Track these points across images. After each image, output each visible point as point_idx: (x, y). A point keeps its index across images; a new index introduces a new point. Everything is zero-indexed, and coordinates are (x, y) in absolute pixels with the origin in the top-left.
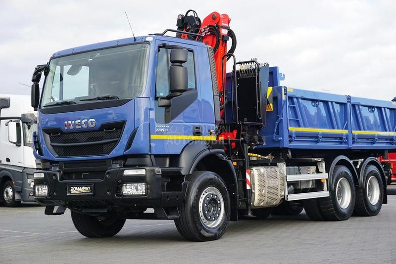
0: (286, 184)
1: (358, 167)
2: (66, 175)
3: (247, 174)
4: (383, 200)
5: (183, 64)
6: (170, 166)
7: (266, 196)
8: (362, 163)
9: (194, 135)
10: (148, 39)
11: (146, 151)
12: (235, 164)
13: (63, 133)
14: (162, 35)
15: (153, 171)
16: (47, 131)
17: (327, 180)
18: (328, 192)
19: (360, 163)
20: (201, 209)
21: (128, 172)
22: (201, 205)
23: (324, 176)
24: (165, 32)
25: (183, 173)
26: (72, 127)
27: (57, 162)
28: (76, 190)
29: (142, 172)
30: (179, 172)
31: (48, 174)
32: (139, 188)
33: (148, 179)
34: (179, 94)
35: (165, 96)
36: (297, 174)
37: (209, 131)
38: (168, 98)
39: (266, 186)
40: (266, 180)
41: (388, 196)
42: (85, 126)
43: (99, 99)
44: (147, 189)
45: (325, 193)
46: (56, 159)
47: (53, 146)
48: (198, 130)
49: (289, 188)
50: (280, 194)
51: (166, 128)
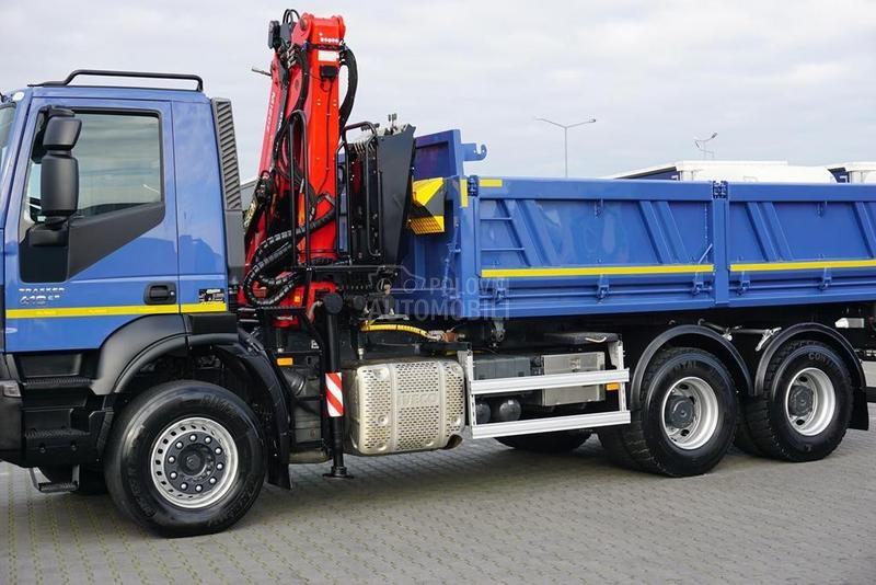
0: (472, 400)
1: (759, 346)
3: (330, 383)
6: (79, 375)
7: (396, 430)
8: (771, 339)
9: (148, 304)
10: (15, 98)
12: (285, 362)
14: (65, 84)
15: (3, 389)
17: (627, 385)
18: (629, 413)
19: (765, 338)
20: (158, 467)
22: (159, 456)
23: (619, 377)
24: (71, 78)
25: (98, 390)
36: (521, 375)
37: (203, 292)
39: (396, 408)
40: (395, 394)
45: (622, 417)
48: (162, 292)
49: (503, 407)
50: (448, 424)
51: (54, 293)
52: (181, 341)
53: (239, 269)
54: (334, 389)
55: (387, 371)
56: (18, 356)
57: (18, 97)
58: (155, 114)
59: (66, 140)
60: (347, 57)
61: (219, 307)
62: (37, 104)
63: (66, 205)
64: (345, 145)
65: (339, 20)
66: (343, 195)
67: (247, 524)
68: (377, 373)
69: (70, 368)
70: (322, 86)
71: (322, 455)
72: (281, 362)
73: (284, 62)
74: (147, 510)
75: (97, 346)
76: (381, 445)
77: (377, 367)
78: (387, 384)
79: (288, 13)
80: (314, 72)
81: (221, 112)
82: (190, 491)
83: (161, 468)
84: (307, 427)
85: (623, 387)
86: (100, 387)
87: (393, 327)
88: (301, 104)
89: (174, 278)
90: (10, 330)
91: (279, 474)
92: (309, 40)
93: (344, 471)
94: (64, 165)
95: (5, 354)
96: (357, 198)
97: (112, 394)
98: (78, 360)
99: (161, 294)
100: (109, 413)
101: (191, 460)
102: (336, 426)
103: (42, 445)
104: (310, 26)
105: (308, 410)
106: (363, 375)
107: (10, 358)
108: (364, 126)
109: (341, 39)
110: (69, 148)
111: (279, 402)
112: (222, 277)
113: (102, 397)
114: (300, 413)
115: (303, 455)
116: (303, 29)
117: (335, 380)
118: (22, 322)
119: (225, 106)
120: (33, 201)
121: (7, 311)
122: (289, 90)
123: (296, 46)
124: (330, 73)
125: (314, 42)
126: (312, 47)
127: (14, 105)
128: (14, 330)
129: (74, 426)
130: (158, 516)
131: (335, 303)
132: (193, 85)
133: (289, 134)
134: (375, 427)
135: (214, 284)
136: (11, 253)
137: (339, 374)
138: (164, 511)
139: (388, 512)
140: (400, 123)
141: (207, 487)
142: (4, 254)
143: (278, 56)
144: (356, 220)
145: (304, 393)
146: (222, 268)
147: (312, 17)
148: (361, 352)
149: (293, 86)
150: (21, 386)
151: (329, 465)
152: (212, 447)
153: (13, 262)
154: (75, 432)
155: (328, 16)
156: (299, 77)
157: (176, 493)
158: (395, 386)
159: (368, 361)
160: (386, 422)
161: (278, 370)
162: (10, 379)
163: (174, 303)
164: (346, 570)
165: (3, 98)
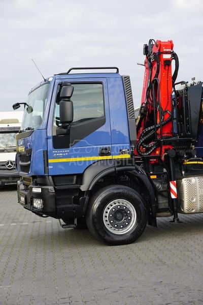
52: (113, 169)
53: (134, 141)
55: (194, 180)
56: (53, 177)
57: (50, 80)
58: (101, 83)
59: (68, 95)
60: (175, 56)
61: (128, 156)
62: (58, 82)
63: (69, 119)
64: (175, 91)
65: (171, 42)
66: (175, 111)
67: (141, 241)
68: (190, 181)
69: (72, 181)
70: (165, 68)
71: (169, 214)
72: (152, 177)
73: (149, 60)
74: (103, 235)
75: (82, 172)
76: (193, 210)
77: (190, 178)
78: (194, 185)
79: (151, 41)
80: (162, 63)
81: (126, 81)
82: (118, 228)
83: (107, 219)
84: (163, 202)
86: (83, 188)
87: (196, 162)
88: (157, 76)
89: (110, 146)
90: (50, 167)
91: (152, 221)
92: (159, 50)
93: (178, 220)
94: (68, 104)
95: (48, 176)
96: (180, 112)
97: (88, 191)
98: (75, 178)
99: (105, 152)
100: (87, 198)
101: (119, 215)
102: (174, 202)
103: (63, 210)
104: (159, 45)
105: (163, 196)
106: (184, 181)
107: (50, 177)
108: (182, 83)
109: (172, 49)
110: (69, 97)
111: (152, 192)
112: (128, 144)
113: (84, 191)
114: (160, 197)
115: (162, 214)
116: (157, 46)
117: (174, 184)
118: (54, 164)
119: (127, 78)
120: (57, 118)
122: (152, 70)
123: (154, 53)
124: (168, 63)
125: (161, 51)
126: (161, 53)
127: (49, 82)
128: (52, 167)
129: (74, 203)
130: (107, 237)
131: (172, 153)
132: (115, 71)
133: (152, 88)
134: (190, 203)
136: (49, 138)
137: (175, 182)
138: (109, 236)
139: (196, 236)
140: (196, 81)
141: (125, 226)
142: (47, 139)
143: (147, 58)
144: (180, 120)
145: (161, 189)
146: (128, 141)
147: (160, 41)
148: (183, 173)
149: (153, 69)
150: (55, 188)
151: (172, 218)
152: (126, 210)
153: (50, 141)
154: (75, 205)
155: (167, 41)
156: (156, 65)
157: (113, 228)
158: (198, 186)
159: (186, 176)
160: (194, 200)
161: (151, 180)
162: (51, 185)
163: (110, 155)
164: (180, 259)
165: (45, 80)
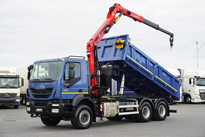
0: (119, 109)
1: (155, 102)
2: (36, 104)
3: (101, 105)
4: (168, 114)
5: (73, 69)
6: (69, 103)
7: (109, 113)
8: (157, 101)
9: (79, 92)
10: (62, 60)
11: (60, 98)
12: (96, 102)
13: (35, 90)
14: (68, 58)
15: (62, 105)
16: (31, 89)
17: (138, 107)
18: (139, 112)
19: (156, 100)
20: (80, 118)
21: (54, 105)
22: (80, 116)
23: (137, 106)
24: (69, 57)
25: (73, 105)
26: (38, 88)
27: (34, 100)
28: (38, 110)
29: (58, 105)
30: (72, 105)
31: (30, 103)
32: (57, 110)
33: (60, 107)
34: (71, 79)
35: (68, 79)
36: (124, 105)
37: (85, 90)
38: (68, 80)
39: (109, 110)
40: (109, 108)
41: (170, 113)
42: (41, 88)
43: (46, 79)
44: (59, 111)
45: (137, 112)
46: (33, 99)
47: (32, 94)
48: (81, 90)
49: (121, 110)
50: (116, 113)
51: (67, 90)
52: (84, 98)
54: (101, 106)
55: (108, 104)
56: (63, 100)
57: (63, 60)
58: (80, 63)
59: (73, 67)
61: (87, 93)
62: (66, 61)
75: (72, 98)
76: (107, 115)
82: (84, 122)
85: (138, 108)
89: (82, 88)
93: (102, 120)
94: (72, 71)
97: (75, 106)
99: (80, 91)
100: (75, 109)
101: (84, 117)
102: (101, 112)
103: (70, 113)
106: (105, 104)
112: (88, 88)
118: (63, 95)
119: (88, 62)
121: (62, 93)
131: (102, 93)
134: (107, 113)
135: (87, 89)
141: (86, 121)
142: (62, 84)
146: (88, 87)
150: (64, 105)
157: (82, 122)
159: (105, 102)
163: (82, 92)
165: (59, 60)
